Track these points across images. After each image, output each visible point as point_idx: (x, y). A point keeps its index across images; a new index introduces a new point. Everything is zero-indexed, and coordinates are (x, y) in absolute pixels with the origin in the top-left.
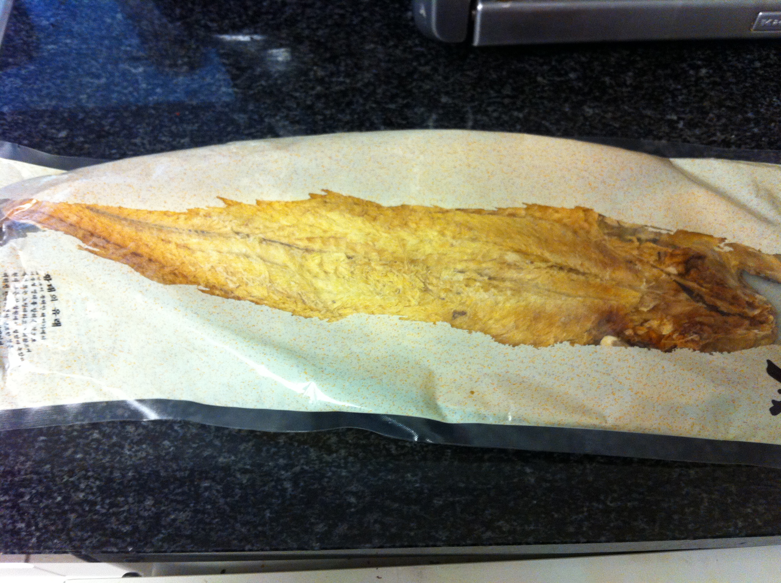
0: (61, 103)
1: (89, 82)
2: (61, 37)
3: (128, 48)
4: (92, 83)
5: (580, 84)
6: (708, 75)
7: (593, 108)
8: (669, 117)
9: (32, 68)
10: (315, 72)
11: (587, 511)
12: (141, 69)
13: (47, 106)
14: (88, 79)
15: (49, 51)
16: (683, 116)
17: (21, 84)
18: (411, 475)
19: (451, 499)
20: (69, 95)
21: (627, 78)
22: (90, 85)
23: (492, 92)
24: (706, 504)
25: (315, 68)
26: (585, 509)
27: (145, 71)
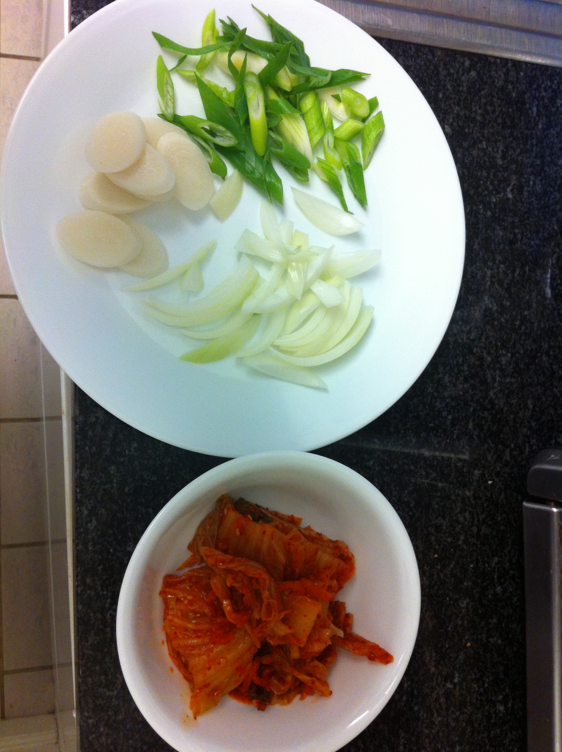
0: (478, 124)
1: (498, 148)
2: (544, 119)
3: (531, 183)
4: (498, 152)
5: (490, 596)
6: (497, 712)
7: (467, 608)
8: (457, 675)
9: (514, 95)
10: (505, 355)
11: (103, 594)
12: (510, 196)
13: (475, 112)
14: (501, 148)
15: (530, 109)
16: (458, 688)
17: (498, 86)
18: (135, 447)
19: (115, 481)
20: (486, 131)
21: (495, 639)
22: (495, 150)
23: (484, 516)
24: (107, 694)
25: (509, 355)
26: (105, 593)
27: (508, 199)
